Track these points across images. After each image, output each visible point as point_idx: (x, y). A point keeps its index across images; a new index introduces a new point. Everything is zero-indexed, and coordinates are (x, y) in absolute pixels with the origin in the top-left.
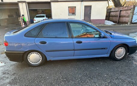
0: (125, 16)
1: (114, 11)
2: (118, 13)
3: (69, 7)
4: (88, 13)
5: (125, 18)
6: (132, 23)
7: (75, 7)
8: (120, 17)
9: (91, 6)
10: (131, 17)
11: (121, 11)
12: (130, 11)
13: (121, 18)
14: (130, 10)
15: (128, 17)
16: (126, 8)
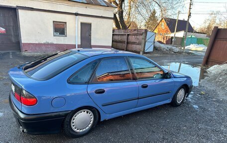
0: (134, 43)
1: (119, 35)
2: (125, 38)
3: (54, 22)
4: (87, 35)
5: (135, 45)
6: (144, 53)
7: (66, 23)
8: (128, 43)
9: (90, 25)
10: (143, 45)
11: (128, 35)
12: (141, 37)
13: (130, 46)
14: (141, 34)
15: (139, 44)
16: (136, 32)
